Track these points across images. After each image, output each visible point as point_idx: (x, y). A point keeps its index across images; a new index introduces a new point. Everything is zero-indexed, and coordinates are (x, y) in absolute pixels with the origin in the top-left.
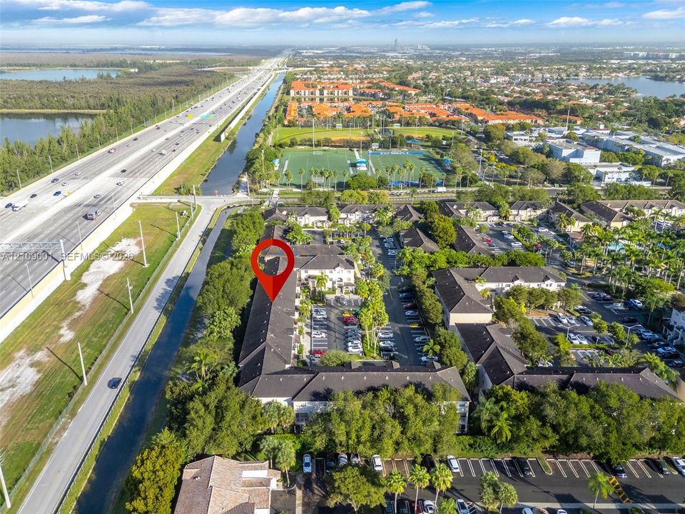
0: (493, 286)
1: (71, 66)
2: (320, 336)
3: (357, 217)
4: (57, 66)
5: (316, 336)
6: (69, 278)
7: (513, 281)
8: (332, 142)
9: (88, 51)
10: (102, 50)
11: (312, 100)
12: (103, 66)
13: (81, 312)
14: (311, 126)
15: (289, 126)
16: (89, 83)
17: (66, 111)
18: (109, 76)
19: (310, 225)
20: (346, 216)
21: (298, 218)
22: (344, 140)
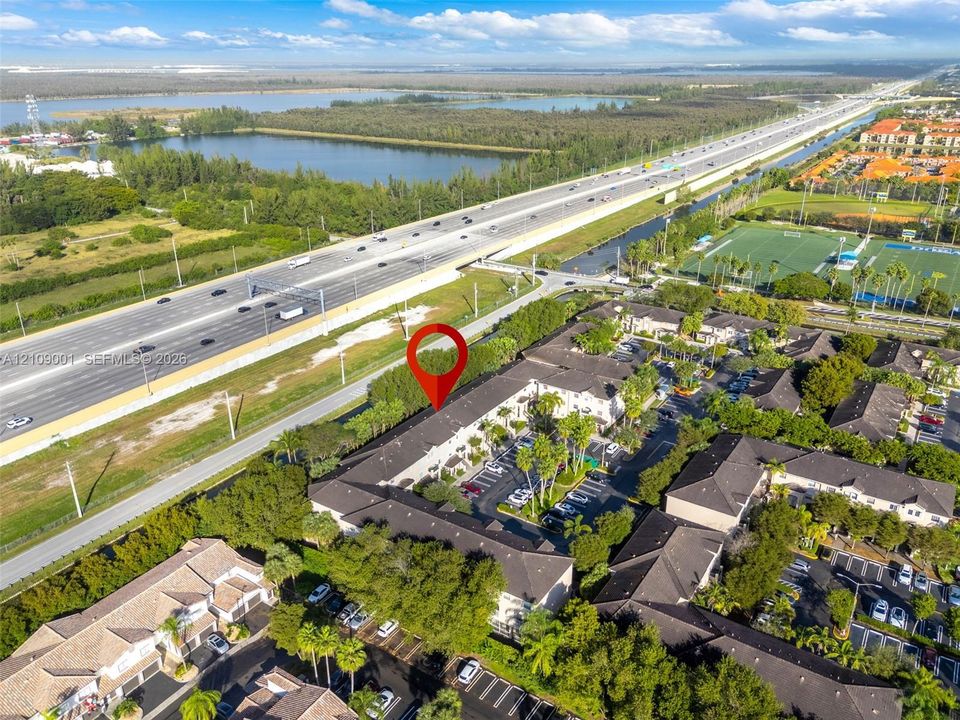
0: (804, 483)
1: (587, 93)
2: (494, 470)
3: (729, 336)
4: (569, 92)
5: (490, 469)
6: (326, 334)
7: (841, 486)
8: (835, 220)
9: (629, 72)
10: (649, 71)
11: (872, 150)
12: (624, 93)
13: (304, 370)
14: (833, 193)
15: (796, 190)
16: (584, 115)
17: (522, 150)
18: (613, 106)
19: (650, 333)
20: (711, 331)
21: (634, 319)
22: (854, 219)
